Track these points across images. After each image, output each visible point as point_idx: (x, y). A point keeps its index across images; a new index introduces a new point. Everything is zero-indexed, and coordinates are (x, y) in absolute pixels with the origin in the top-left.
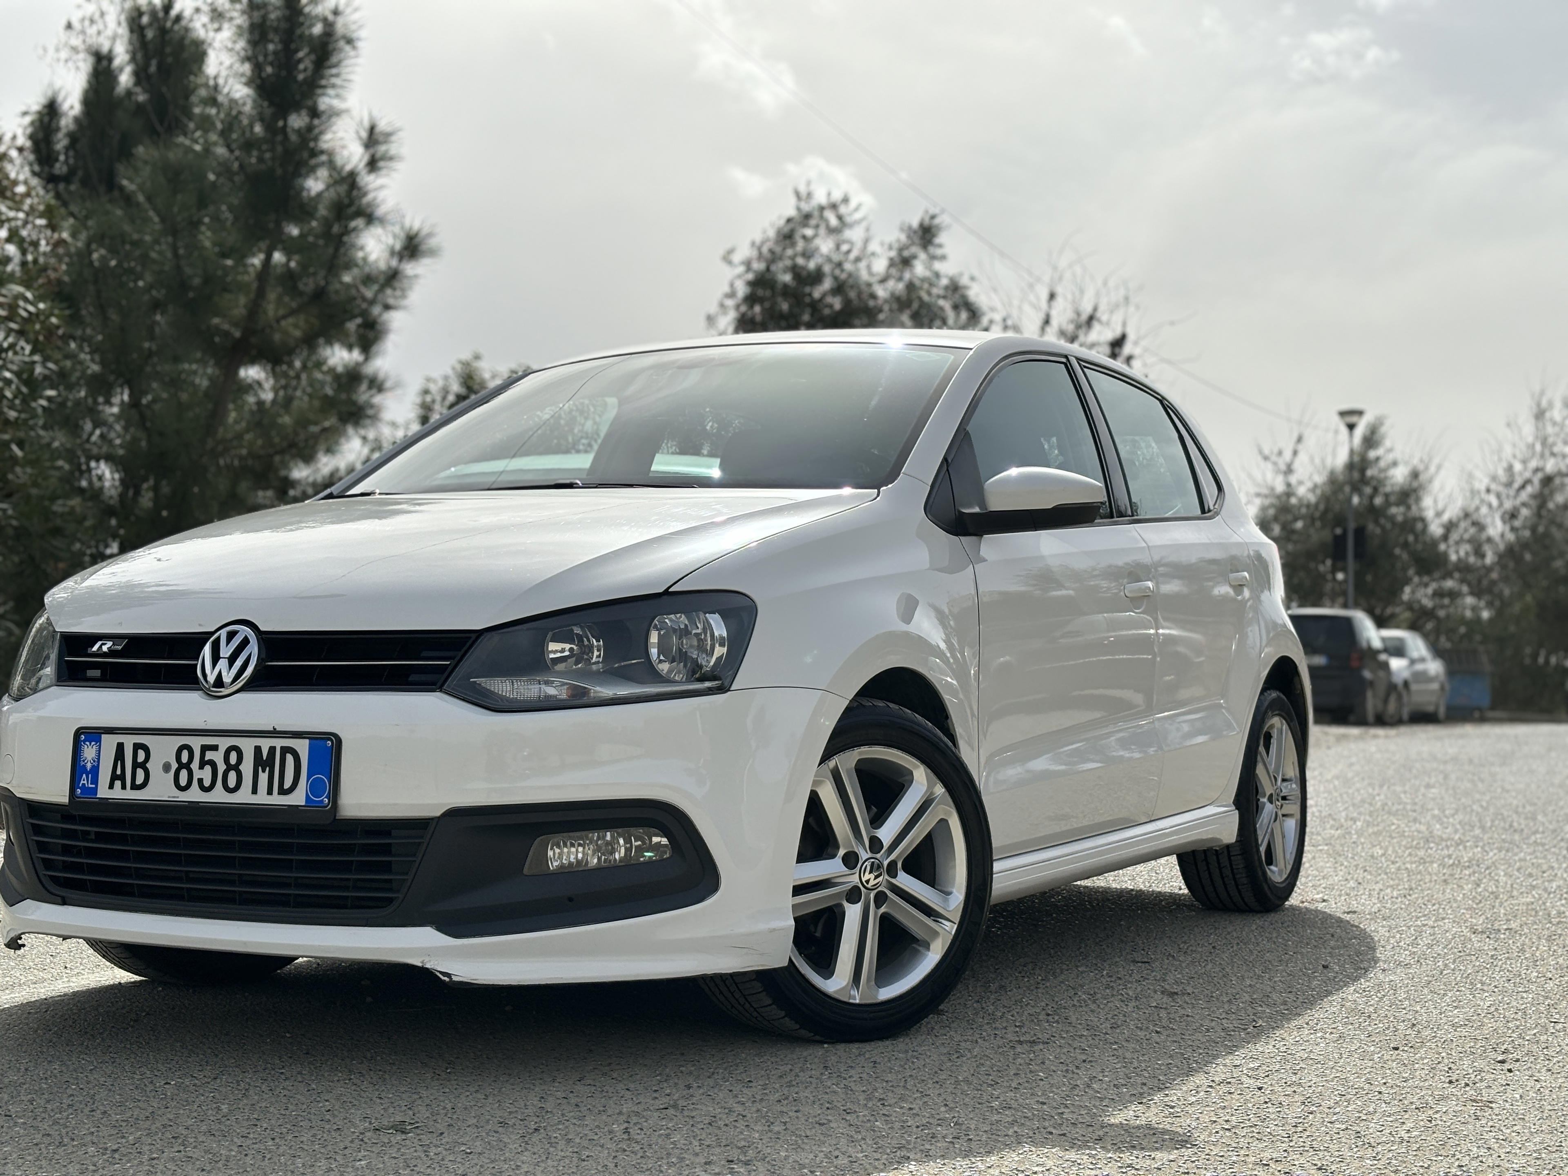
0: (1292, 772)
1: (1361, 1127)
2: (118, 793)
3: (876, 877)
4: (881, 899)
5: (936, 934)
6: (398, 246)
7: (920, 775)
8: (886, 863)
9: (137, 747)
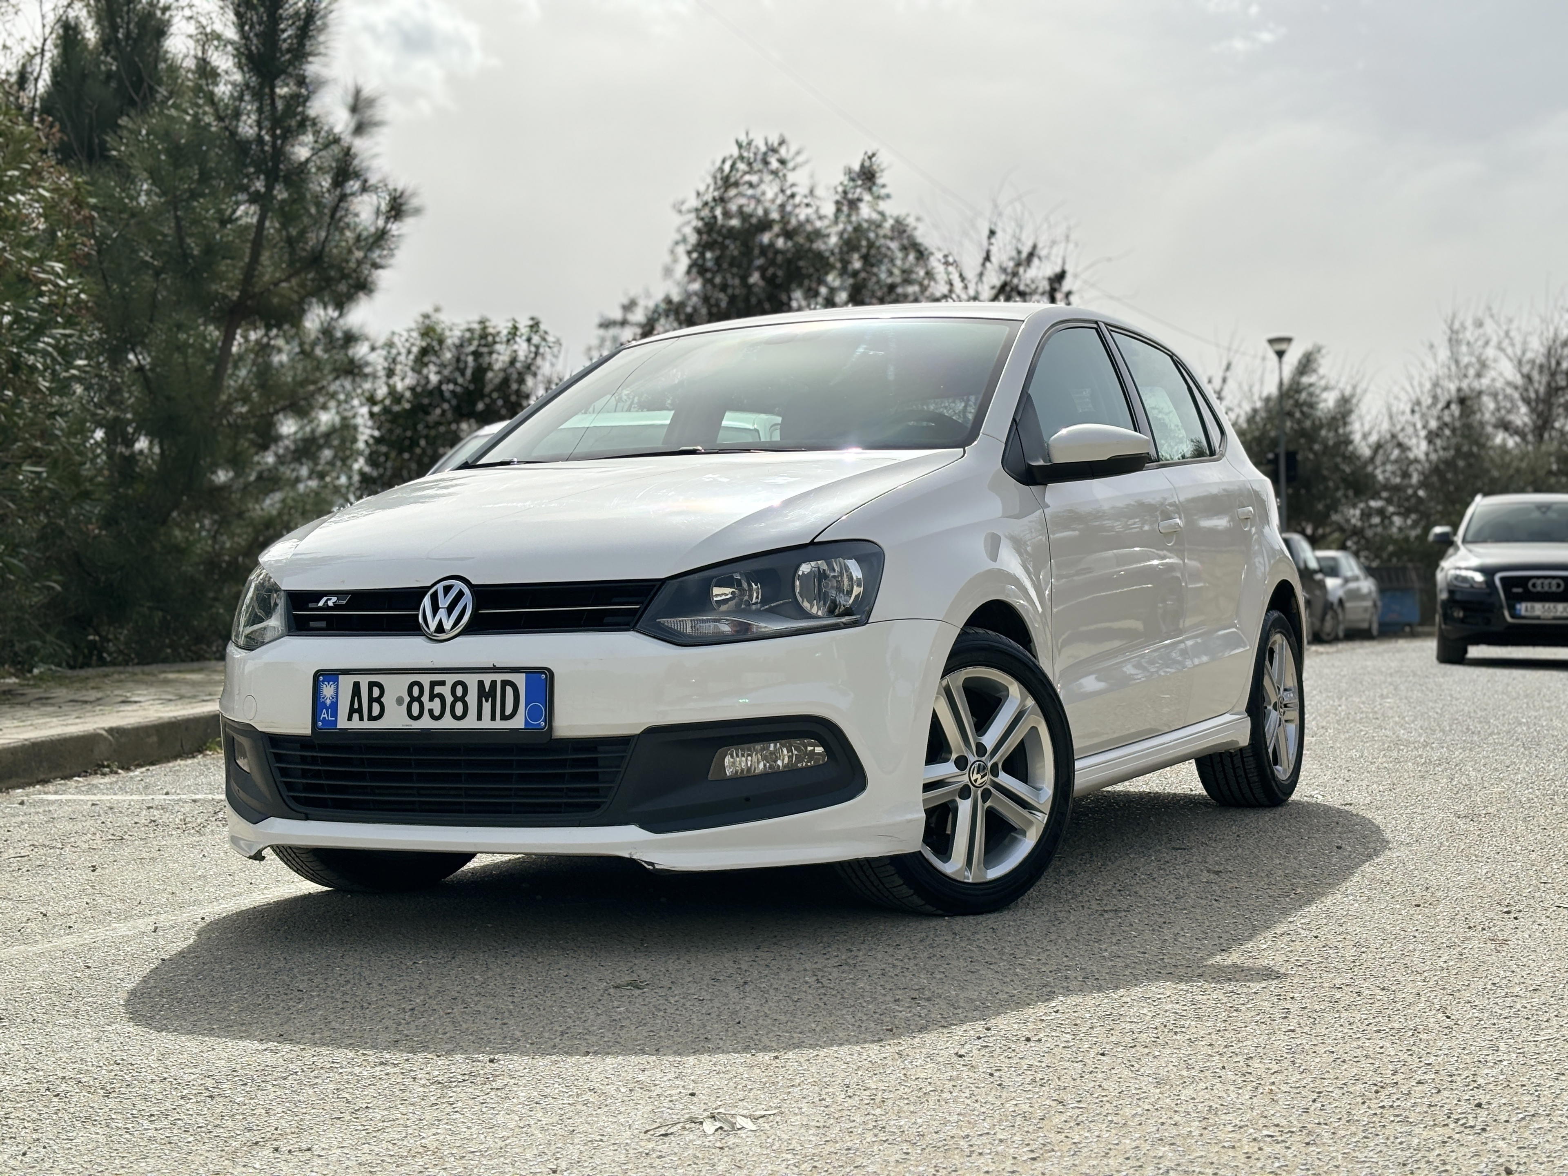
0: (1290, 681)
1: (1407, 960)
2: (356, 724)
3: (983, 777)
4: (986, 795)
5: (1030, 823)
6: (384, 207)
7: (1015, 689)
8: (989, 765)
9: (372, 685)
